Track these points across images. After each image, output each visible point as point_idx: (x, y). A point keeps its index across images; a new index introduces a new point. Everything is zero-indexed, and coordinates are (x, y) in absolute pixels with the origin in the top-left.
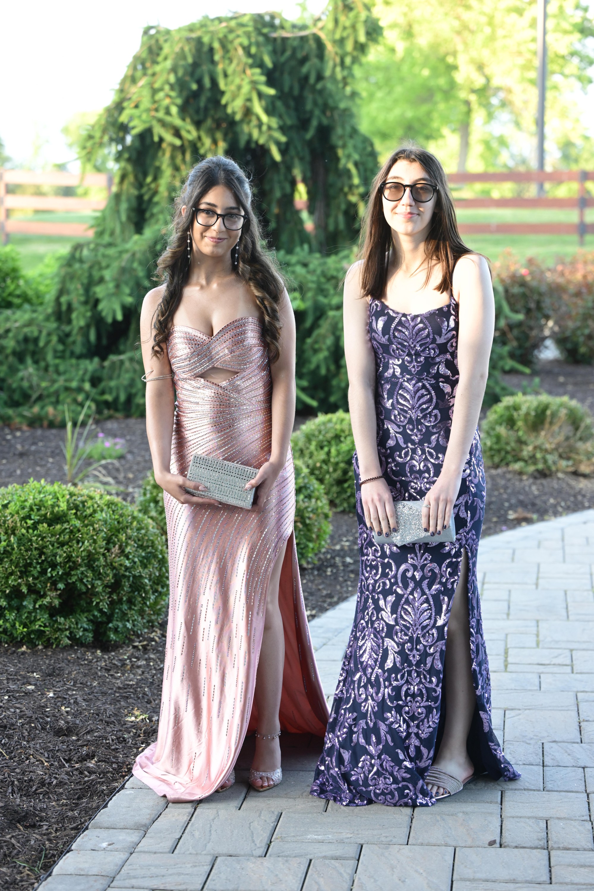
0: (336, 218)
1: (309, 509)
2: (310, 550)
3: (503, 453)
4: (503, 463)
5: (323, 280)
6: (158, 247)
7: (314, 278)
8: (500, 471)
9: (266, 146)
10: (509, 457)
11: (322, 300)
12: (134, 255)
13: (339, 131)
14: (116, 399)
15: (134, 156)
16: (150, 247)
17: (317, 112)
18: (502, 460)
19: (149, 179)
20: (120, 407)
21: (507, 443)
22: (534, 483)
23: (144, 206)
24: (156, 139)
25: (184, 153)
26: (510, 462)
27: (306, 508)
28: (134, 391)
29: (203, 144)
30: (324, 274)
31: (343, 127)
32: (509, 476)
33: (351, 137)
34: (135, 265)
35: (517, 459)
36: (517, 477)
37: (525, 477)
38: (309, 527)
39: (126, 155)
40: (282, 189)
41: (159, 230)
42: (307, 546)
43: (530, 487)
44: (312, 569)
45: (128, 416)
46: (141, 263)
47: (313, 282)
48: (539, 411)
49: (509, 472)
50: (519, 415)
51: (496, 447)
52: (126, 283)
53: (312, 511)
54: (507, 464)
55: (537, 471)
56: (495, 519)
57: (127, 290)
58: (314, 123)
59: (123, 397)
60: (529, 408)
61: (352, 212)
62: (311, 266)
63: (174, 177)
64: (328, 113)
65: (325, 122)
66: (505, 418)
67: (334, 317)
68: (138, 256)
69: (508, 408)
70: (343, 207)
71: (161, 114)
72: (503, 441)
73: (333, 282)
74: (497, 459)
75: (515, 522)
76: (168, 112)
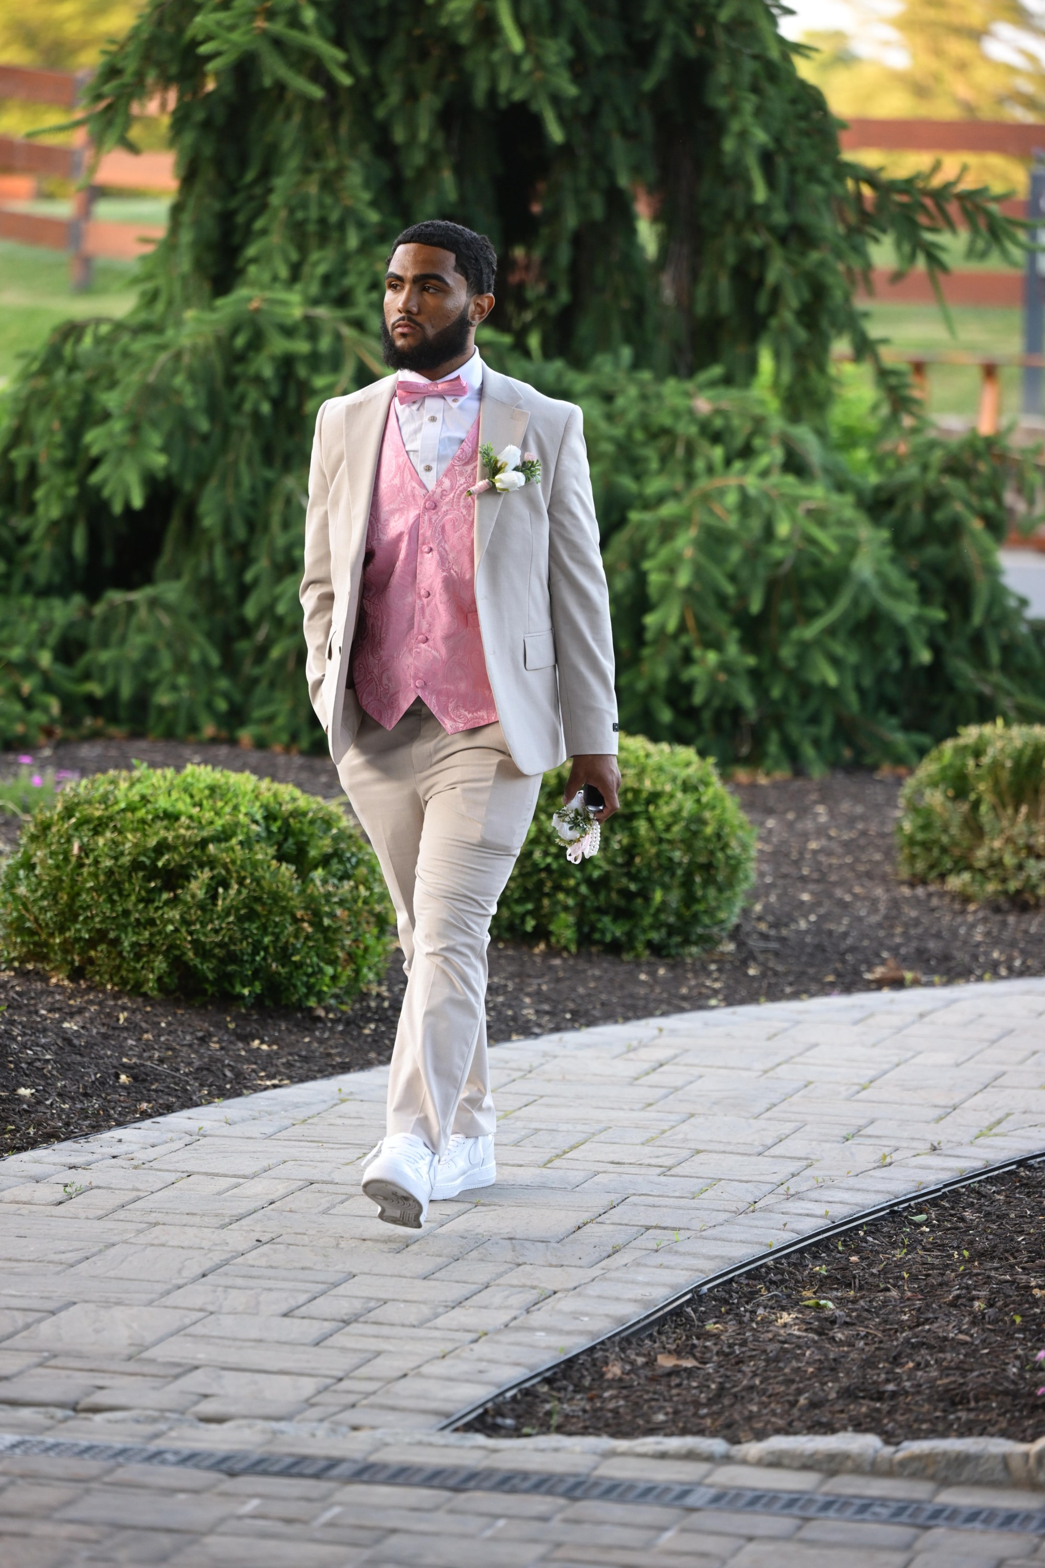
0: (714, 283)
1: (336, 899)
2: (327, 980)
3: (936, 852)
4: (933, 874)
5: (639, 435)
6: (240, 341)
7: (618, 432)
8: (920, 891)
9: (534, 107)
10: (948, 863)
11: (627, 483)
12: (178, 356)
13: (723, 74)
14: (113, 695)
15: (220, 117)
16: (219, 339)
17: (670, 27)
18: (932, 867)
19: (250, 176)
20: (123, 713)
21: (945, 830)
22: (985, 920)
23: (236, 239)
24: (267, 82)
25: (335, 117)
26: (950, 871)
27: (328, 896)
28: (152, 675)
29: (383, 96)
30: (644, 422)
31: (735, 66)
32: (935, 902)
33: (755, 89)
34: (179, 381)
35: (963, 864)
36: (957, 906)
37: (972, 907)
38: (330, 934)
39: (199, 115)
40: (584, 208)
41: (250, 299)
42: (321, 971)
43: (973, 926)
44: (336, 1021)
45: (137, 734)
46: (192, 377)
47: (612, 439)
48: (1025, 759)
49: (942, 895)
50: (978, 766)
51: (920, 836)
52: (154, 424)
53: (341, 903)
54: (942, 877)
55: (1005, 892)
56: (831, 978)
57: (156, 439)
58: (664, 53)
59: (126, 691)
60: (1002, 750)
61: (754, 272)
62: (620, 402)
63: (306, 171)
64: (700, 31)
65: (691, 49)
66: (950, 773)
67: (640, 525)
68: (186, 359)
69: (961, 751)
70: (731, 258)
71: (278, 27)
72: (938, 824)
73: (663, 442)
74: (920, 866)
75: (873, 986)
76: (295, 22)
